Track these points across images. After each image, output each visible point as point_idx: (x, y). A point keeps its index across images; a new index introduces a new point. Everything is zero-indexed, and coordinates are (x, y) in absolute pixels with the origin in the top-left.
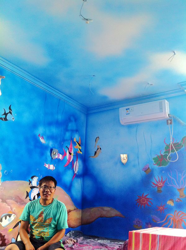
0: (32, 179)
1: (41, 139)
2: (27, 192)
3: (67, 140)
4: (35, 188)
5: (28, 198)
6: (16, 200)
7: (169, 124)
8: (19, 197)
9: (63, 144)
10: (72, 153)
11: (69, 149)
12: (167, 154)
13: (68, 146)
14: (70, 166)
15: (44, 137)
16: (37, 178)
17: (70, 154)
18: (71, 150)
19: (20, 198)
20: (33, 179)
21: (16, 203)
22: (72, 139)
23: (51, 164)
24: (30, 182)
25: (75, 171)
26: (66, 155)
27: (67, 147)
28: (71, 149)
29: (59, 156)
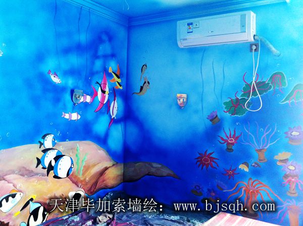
0: (44, 139)
1: (52, 77)
2: (37, 158)
3: (97, 73)
4: (51, 151)
5: (40, 166)
6: (20, 173)
7: (254, 51)
8: (25, 168)
9: (91, 80)
10: (107, 90)
11: (102, 85)
12: (246, 98)
13: (100, 82)
14: (104, 109)
15: (58, 74)
16: (53, 136)
17: (103, 92)
18: (105, 87)
19: (27, 168)
20: (46, 138)
21: (22, 177)
22: (105, 71)
23: (73, 112)
24: (41, 144)
25: (112, 114)
26: (96, 94)
27: (98, 83)
28: (105, 84)
29: (85, 98)
